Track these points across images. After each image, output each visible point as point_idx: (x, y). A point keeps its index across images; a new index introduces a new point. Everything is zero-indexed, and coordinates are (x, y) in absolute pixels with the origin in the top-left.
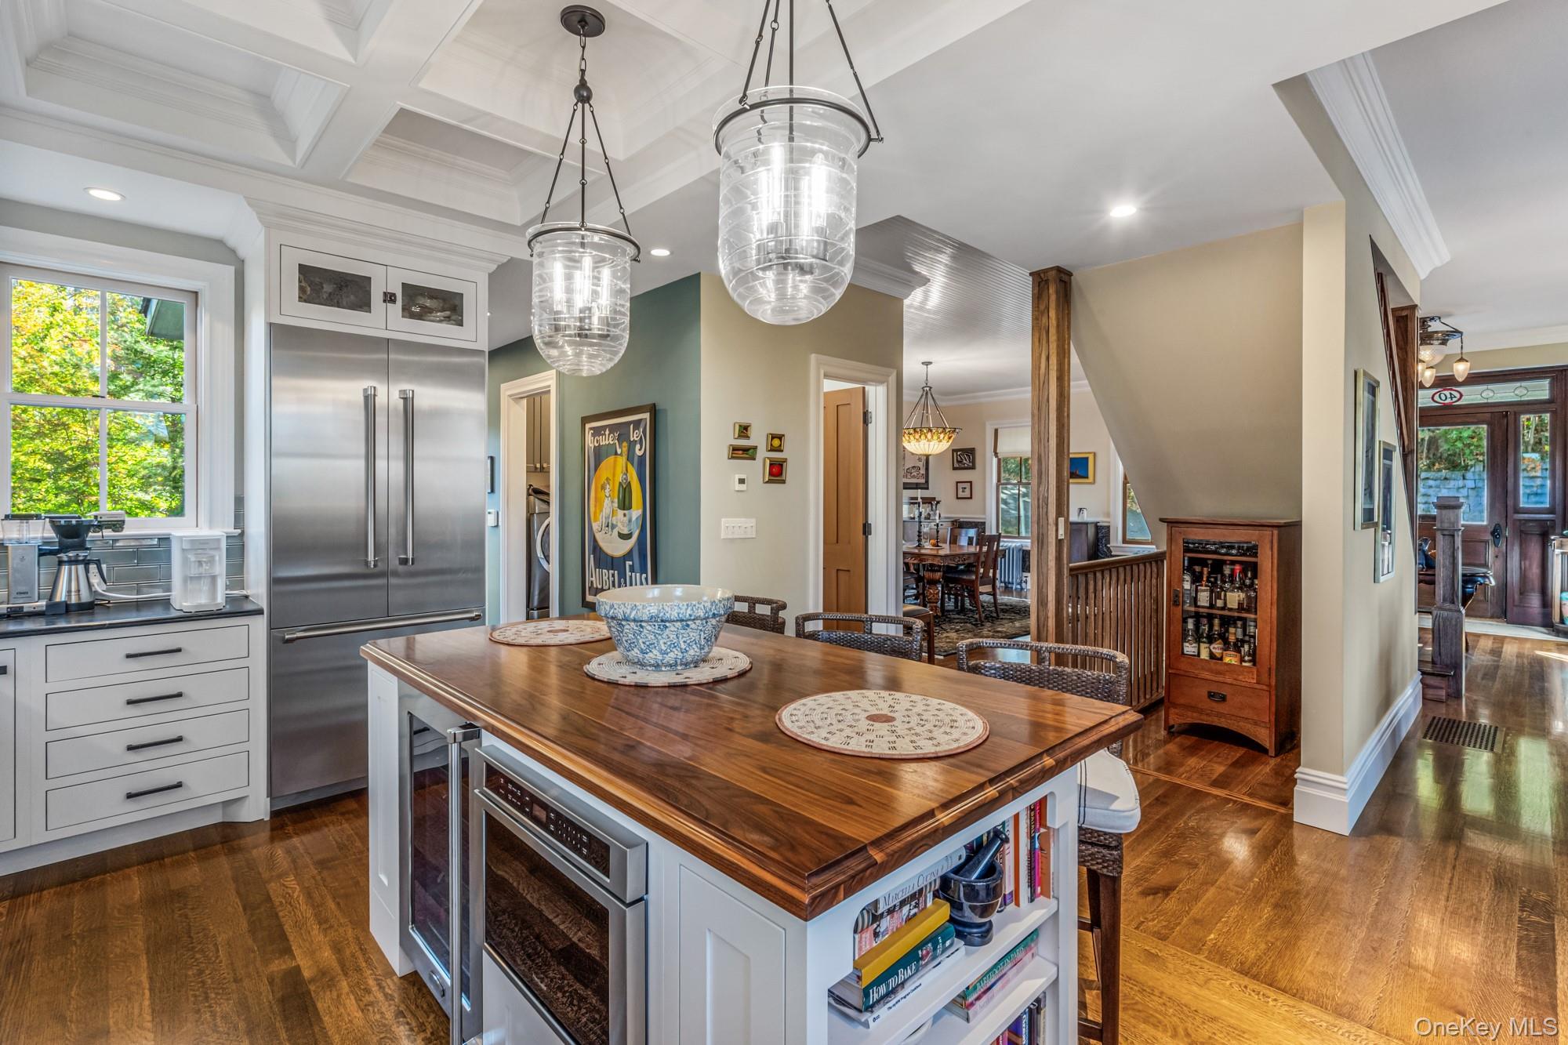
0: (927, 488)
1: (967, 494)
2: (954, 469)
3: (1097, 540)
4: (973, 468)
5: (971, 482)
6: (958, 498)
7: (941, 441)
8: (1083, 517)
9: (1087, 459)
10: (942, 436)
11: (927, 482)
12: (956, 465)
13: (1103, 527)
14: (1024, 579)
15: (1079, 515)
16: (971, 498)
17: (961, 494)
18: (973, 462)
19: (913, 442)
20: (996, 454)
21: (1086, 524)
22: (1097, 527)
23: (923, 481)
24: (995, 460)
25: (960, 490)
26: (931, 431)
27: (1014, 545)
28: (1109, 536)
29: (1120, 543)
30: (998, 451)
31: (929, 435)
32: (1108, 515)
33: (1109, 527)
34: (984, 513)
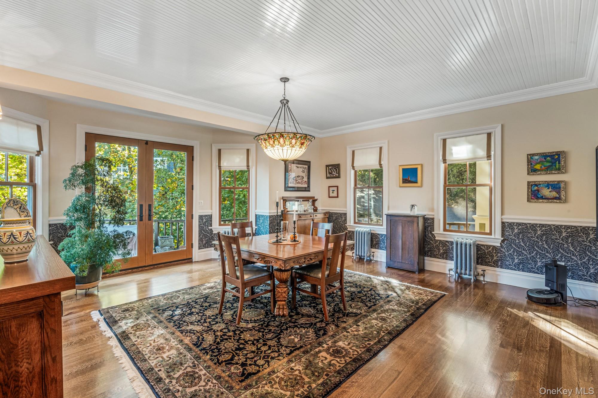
0: (309, 191)
1: (335, 194)
2: (327, 178)
3: (425, 228)
4: (339, 177)
5: (337, 187)
6: (329, 197)
7: (293, 146)
8: (414, 212)
9: (417, 169)
10: (294, 141)
11: (309, 186)
12: (328, 175)
13: (428, 219)
14: (372, 254)
15: (411, 210)
16: (337, 197)
17: (331, 195)
18: (339, 173)
19: (269, 148)
20: (353, 167)
21: (417, 217)
22: (425, 219)
23: (306, 186)
24: (353, 172)
25: (331, 192)
26: (283, 136)
27: (365, 230)
28: (433, 226)
29: (441, 231)
30: (354, 166)
31: (282, 140)
32: (432, 210)
33: (433, 219)
34: (346, 208)
